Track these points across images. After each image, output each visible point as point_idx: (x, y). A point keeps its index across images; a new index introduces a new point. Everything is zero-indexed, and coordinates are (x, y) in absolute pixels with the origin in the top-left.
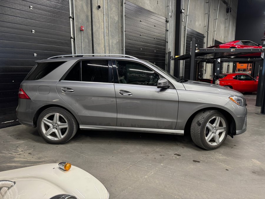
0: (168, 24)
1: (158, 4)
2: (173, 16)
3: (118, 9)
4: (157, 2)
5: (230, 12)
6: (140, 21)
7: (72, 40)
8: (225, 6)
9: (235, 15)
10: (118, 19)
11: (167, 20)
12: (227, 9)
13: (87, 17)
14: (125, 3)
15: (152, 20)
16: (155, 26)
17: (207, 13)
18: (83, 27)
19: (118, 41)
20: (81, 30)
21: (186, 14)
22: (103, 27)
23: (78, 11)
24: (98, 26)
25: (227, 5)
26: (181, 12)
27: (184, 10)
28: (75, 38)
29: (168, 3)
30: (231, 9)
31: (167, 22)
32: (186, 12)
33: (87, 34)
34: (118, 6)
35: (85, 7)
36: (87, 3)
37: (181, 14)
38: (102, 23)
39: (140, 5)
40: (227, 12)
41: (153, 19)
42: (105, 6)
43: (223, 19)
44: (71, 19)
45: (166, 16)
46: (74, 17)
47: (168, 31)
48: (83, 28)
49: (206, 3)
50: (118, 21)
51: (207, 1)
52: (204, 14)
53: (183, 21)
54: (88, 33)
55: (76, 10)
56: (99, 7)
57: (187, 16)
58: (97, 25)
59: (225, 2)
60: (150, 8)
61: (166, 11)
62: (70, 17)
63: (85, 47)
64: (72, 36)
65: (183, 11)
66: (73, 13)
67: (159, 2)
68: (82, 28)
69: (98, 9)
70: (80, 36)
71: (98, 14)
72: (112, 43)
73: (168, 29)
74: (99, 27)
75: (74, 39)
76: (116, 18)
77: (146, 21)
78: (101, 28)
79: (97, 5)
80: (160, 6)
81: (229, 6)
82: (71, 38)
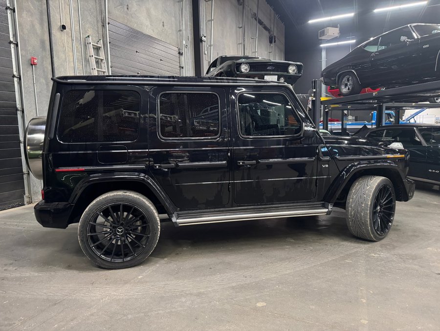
0: (182, 58)
1: (165, 27)
2: (189, 46)
3: (98, 31)
4: (162, 24)
5: (275, 42)
6: (137, 52)
7: (15, 79)
8: (266, 33)
9: (283, 47)
11: (181, 51)
12: (270, 37)
13: (43, 42)
14: (109, 23)
15: (156, 51)
16: (161, 60)
17: (241, 43)
18: (35, 59)
20: (33, 64)
21: (209, 44)
22: (72, 60)
23: (26, 31)
24: (64, 57)
25: (269, 33)
26: (202, 41)
27: (205, 37)
28: (20, 76)
29: (180, 25)
30: (275, 39)
31: (180, 54)
32: (209, 41)
33: (44, 71)
34: (98, 28)
35: (37, 26)
36: (42, 20)
37: (201, 44)
38: (71, 54)
39: (135, 27)
40: (271, 42)
41: (158, 50)
42: (75, 27)
43: (266, 53)
44: (12, 46)
45: (178, 44)
46: (17, 42)
47: (183, 68)
48: (36, 61)
49: (238, 28)
51: (240, 26)
52: (237, 45)
53: (206, 53)
54: (46, 70)
55: (22, 30)
56: (64, 27)
57: (211, 46)
58: (62, 55)
59: (266, 28)
60: (152, 32)
61: (177, 38)
62: (11, 42)
63: (40, 92)
64: (15, 73)
65: (203, 38)
66: (15, 35)
67: (165, 24)
68: (33, 61)
69: (62, 31)
70: (30, 73)
71: (62, 38)
73: (183, 65)
74: (66, 59)
75: (20, 79)
77: (147, 52)
78: (69, 61)
79: (60, 25)
80: (167, 29)
81: (272, 33)
82: (14, 76)
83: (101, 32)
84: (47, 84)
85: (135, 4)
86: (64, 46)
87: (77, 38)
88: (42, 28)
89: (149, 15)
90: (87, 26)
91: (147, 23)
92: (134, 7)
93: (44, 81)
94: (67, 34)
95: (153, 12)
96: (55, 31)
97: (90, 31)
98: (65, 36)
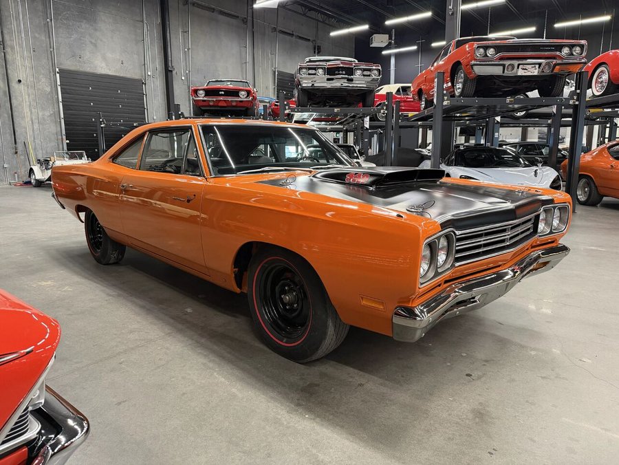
83: (52, 79)
84: (9, 117)
85: (88, 53)
86: (21, 92)
87: (31, 86)
88: (4, 83)
89: (104, 58)
90: (41, 76)
91: (103, 65)
92: (87, 55)
93: (6, 115)
94: (24, 84)
95: (109, 55)
96: (14, 84)
97: (43, 80)
98: (22, 86)
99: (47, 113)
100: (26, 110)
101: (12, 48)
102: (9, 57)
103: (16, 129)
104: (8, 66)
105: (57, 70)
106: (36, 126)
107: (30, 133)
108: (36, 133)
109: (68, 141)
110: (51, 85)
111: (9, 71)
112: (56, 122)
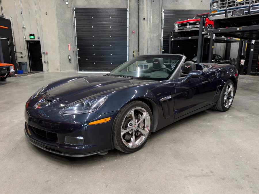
1: (203, 2)
7: (128, 38)
10: (159, 22)
19: (158, 35)
20: (133, 33)
24: (144, 28)
38: (147, 27)
50: (159, 23)
56: (144, 19)
62: (127, 28)
64: (128, 36)
72: (153, 36)
76: (157, 22)
80: (205, 3)
84: (137, 38)
86: (144, 25)
87: (149, 21)
90: (155, 15)
96: (142, 21)
97: (156, 17)
98: (145, 21)
99: (155, 35)
100: (145, 34)
101: (143, 2)
102: (141, 7)
103: (140, 44)
104: (140, 12)
105: (164, 10)
106: (149, 43)
107: (146, 46)
108: (148, 46)
109: (163, 50)
110: (159, 20)
111: (140, 14)
112: (159, 40)
